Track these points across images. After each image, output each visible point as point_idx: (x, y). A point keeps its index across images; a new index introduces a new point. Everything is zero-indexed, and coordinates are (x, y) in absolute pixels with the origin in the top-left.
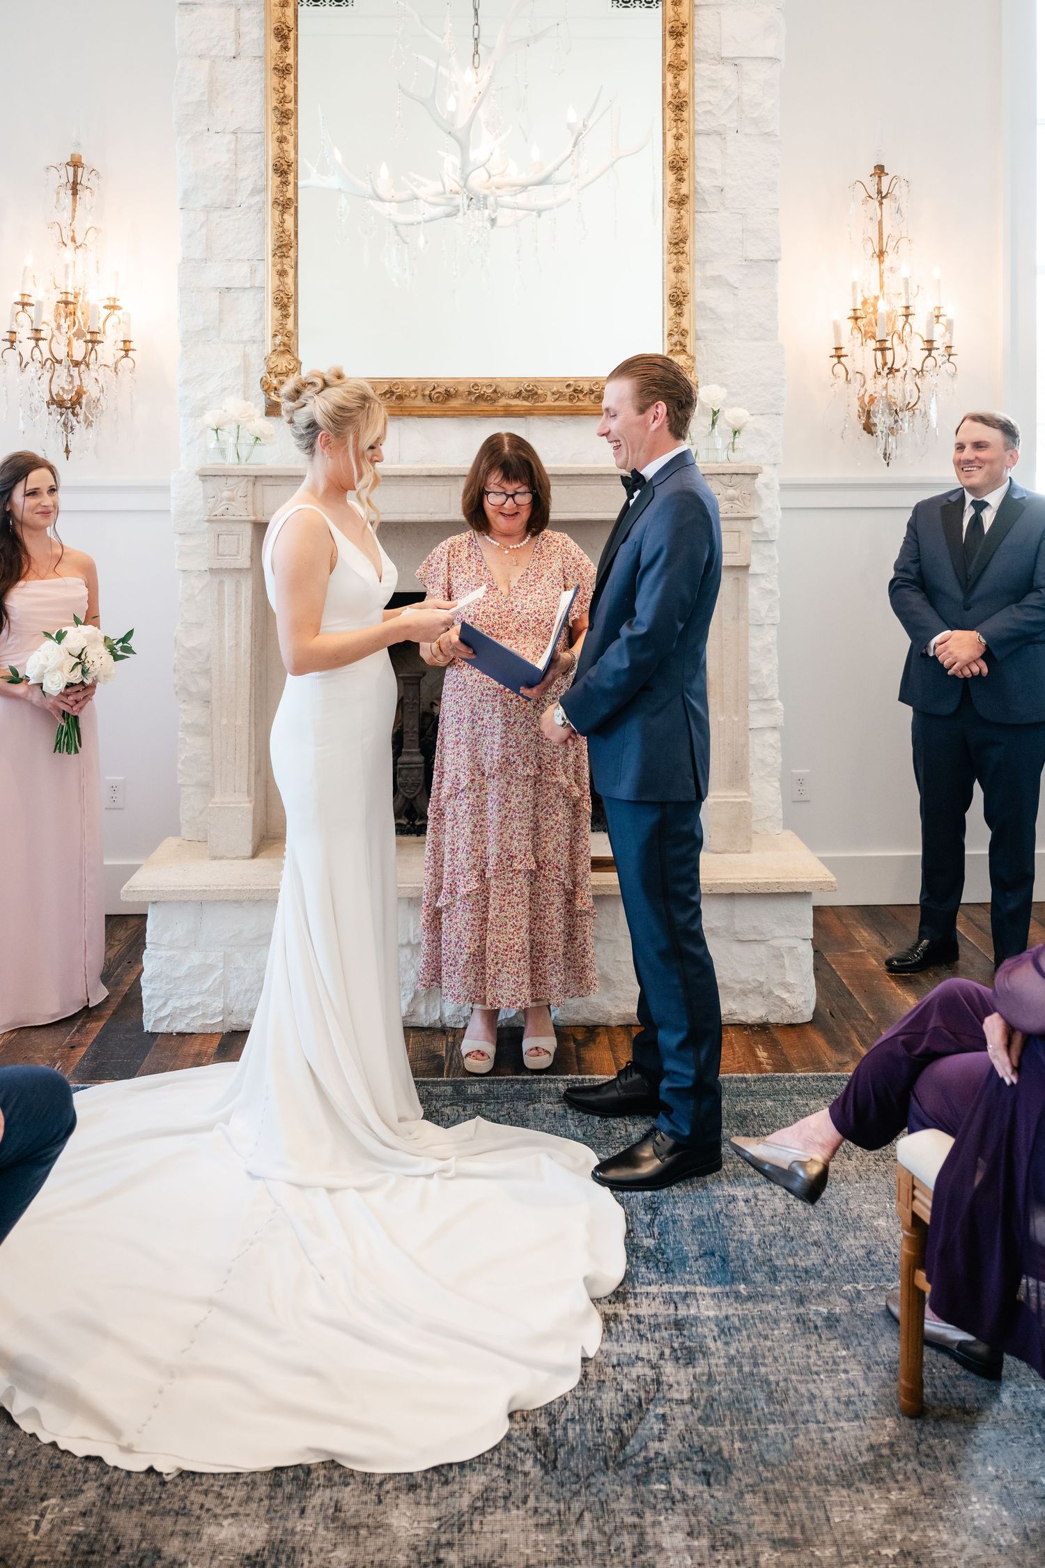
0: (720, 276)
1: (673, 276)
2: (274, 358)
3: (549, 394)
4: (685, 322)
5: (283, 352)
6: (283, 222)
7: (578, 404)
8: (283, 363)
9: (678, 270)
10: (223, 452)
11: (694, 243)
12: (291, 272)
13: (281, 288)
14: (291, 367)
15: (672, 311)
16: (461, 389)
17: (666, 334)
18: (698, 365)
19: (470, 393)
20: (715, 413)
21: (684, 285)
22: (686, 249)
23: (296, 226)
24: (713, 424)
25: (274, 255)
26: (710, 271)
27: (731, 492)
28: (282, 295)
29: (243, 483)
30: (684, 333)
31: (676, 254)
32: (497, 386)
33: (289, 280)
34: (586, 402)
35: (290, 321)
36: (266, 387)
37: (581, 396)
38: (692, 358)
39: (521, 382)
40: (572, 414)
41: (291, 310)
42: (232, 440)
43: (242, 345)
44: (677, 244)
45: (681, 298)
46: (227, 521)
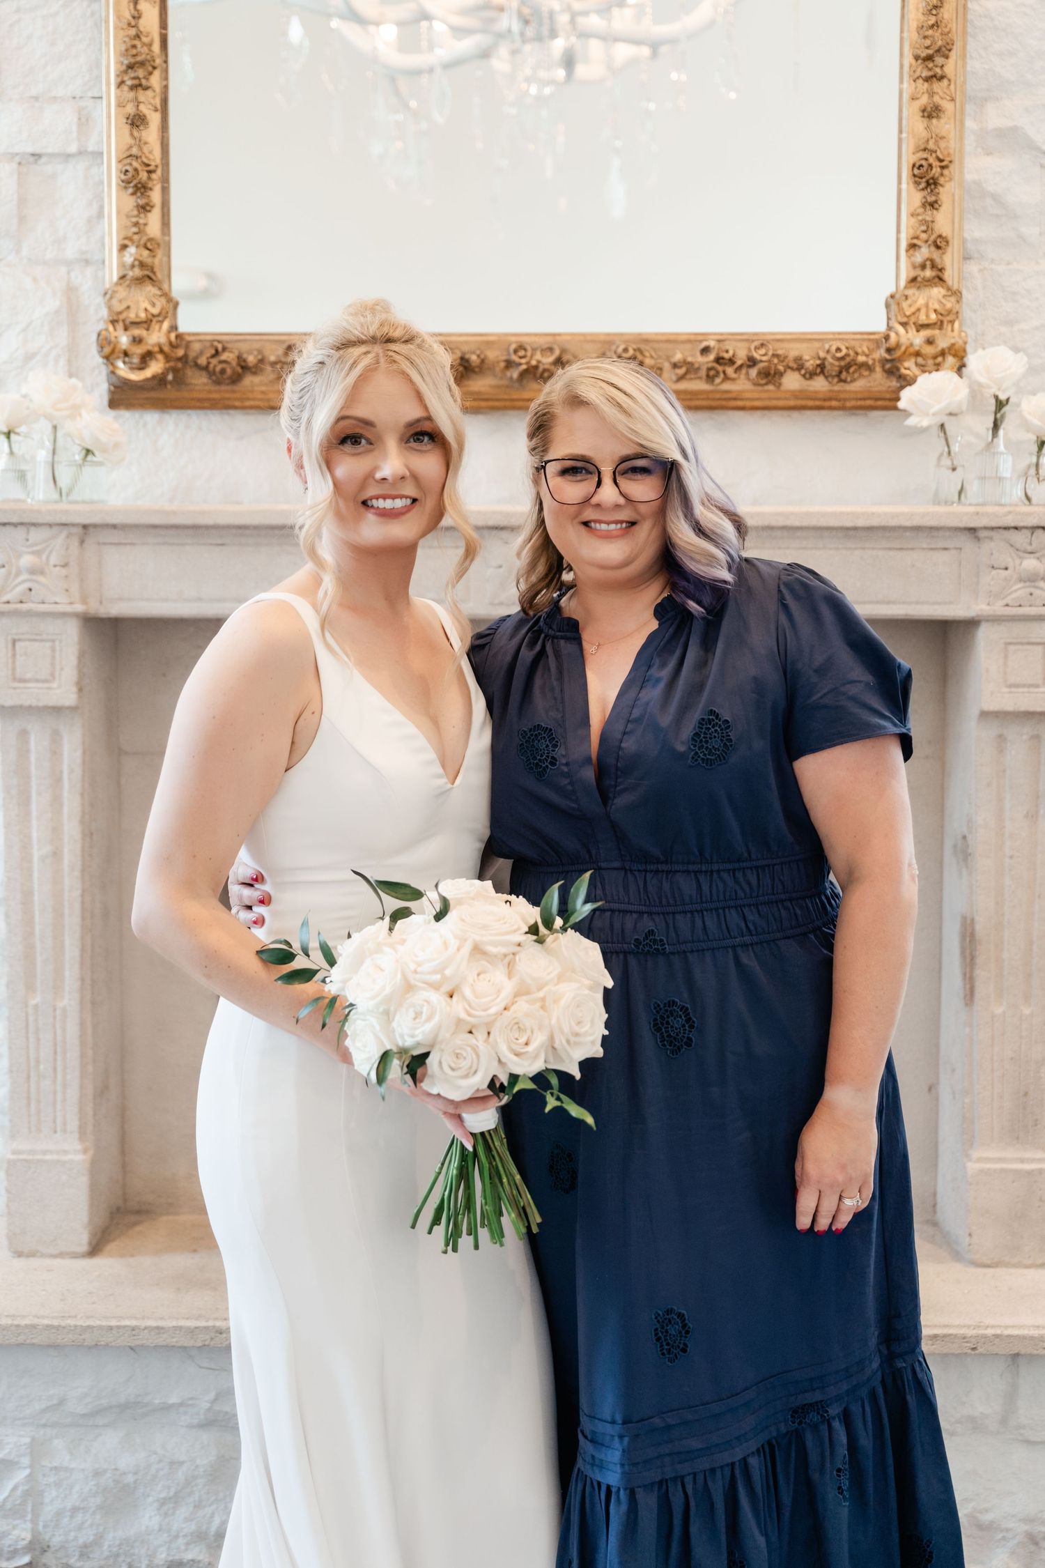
0: (1015, 129)
1: (920, 125)
2: (122, 292)
3: (667, 366)
4: (943, 222)
5: (139, 281)
6: (137, 17)
7: (727, 386)
8: (142, 302)
9: (931, 113)
10: (22, 476)
11: (964, 57)
12: (154, 119)
13: (135, 151)
14: (155, 311)
15: (919, 197)
16: (492, 355)
17: (904, 245)
18: (966, 312)
19: (509, 364)
20: (1000, 404)
21: (942, 144)
22: (949, 69)
23: (164, 24)
24: (996, 427)
25: (121, 84)
26: (995, 117)
27: (1030, 564)
28: (135, 164)
29: (60, 540)
30: (940, 244)
31: (927, 79)
32: (563, 351)
33: (151, 134)
34: (741, 384)
35: (154, 219)
36: (107, 350)
37: (730, 371)
38: (956, 294)
39: (610, 343)
40: (711, 408)
41: (156, 196)
42: (43, 455)
43: (63, 270)
44: (929, 58)
45: (936, 171)
46: (30, 614)
